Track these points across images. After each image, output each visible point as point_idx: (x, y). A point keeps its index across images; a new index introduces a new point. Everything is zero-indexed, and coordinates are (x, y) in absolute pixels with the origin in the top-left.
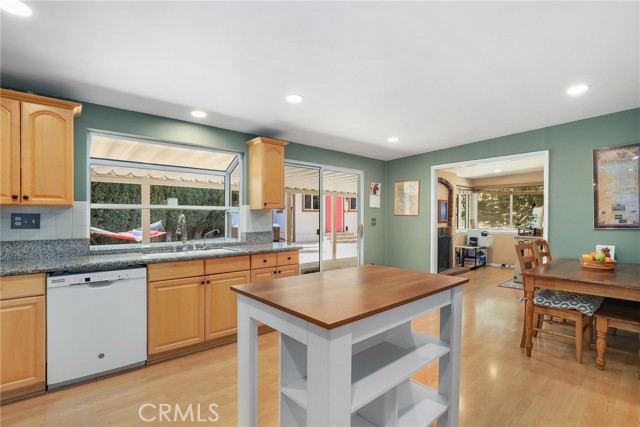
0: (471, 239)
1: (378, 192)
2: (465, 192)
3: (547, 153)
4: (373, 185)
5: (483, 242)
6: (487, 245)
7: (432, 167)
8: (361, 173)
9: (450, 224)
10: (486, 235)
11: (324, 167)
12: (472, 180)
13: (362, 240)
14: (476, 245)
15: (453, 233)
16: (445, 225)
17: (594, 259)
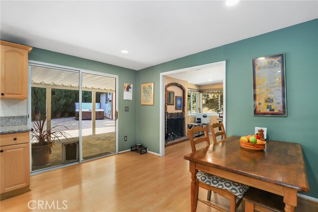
0: (198, 119)
1: (131, 90)
2: (195, 92)
3: (224, 62)
4: (126, 85)
5: (204, 121)
6: (206, 123)
7: (161, 74)
8: (117, 77)
9: (184, 111)
10: (206, 117)
11: (82, 71)
12: (199, 86)
13: (117, 121)
14: (200, 122)
15: (186, 116)
16: (180, 111)
17: (249, 142)
